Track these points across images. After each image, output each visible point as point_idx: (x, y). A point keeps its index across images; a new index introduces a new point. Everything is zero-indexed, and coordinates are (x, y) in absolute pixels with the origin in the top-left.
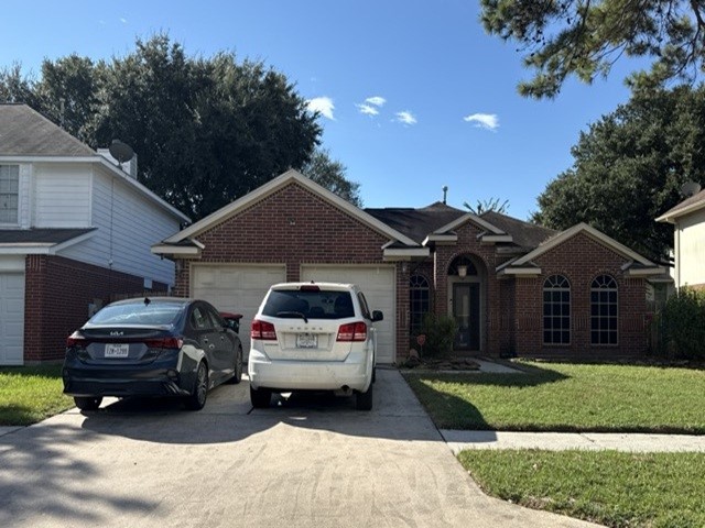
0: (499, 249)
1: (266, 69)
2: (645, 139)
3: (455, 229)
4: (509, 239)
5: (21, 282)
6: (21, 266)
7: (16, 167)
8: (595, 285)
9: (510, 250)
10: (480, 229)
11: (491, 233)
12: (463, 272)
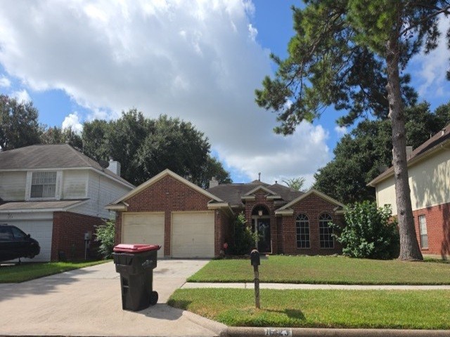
0: (275, 202)
1: (180, 120)
2: (364, 145)
3: (254, 193)
4: (280, 197)
5: (51, 224)
6: (51, 217)
7: (55, 173)
8: (321, 219)
9: (280, 202)
10: (266, 193)
11: (271, 195)
12: (260, 213)
